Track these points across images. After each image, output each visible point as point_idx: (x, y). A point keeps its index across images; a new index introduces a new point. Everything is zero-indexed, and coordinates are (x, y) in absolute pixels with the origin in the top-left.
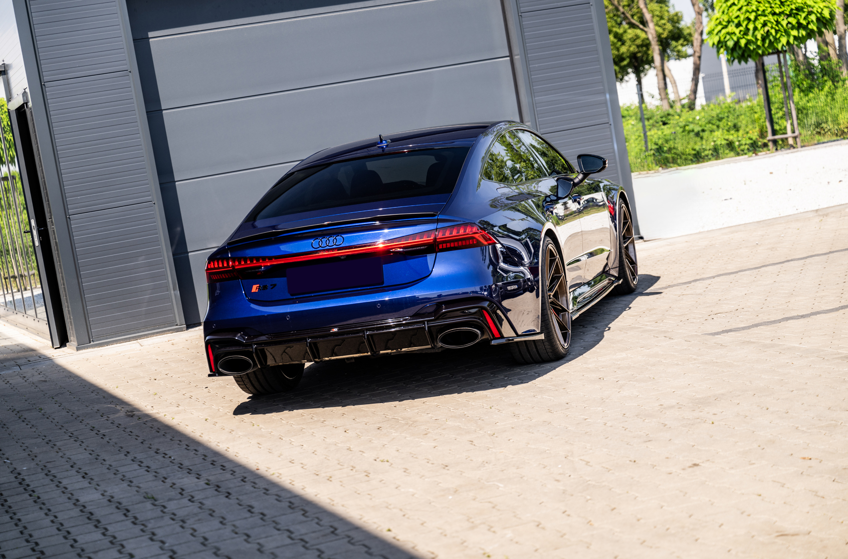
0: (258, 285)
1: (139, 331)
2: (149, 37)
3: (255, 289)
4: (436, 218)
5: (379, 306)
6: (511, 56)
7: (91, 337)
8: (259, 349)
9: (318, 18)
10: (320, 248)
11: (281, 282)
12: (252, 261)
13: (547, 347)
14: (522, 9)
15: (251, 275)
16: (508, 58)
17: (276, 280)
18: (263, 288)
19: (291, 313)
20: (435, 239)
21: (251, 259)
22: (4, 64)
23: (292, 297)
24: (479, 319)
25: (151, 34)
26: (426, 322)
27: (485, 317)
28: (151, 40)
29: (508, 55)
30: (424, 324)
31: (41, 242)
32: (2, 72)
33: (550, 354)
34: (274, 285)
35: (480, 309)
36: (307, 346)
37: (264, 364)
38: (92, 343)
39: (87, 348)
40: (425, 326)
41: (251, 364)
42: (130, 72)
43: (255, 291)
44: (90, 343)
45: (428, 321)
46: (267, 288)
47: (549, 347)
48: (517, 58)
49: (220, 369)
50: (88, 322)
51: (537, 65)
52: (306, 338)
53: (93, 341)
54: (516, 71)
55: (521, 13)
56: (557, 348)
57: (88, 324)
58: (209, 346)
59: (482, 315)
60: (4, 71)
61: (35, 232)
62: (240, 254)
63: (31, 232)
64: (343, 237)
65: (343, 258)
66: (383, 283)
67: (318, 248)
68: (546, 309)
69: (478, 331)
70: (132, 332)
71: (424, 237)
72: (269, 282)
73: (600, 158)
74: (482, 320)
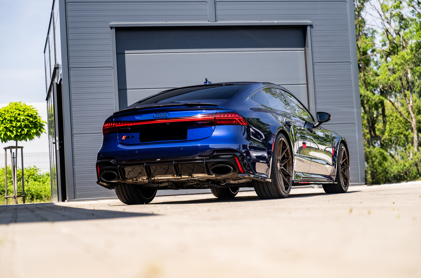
0: (126, 136)
1: (100, 196)
2: (125, 53)
3: (124, 138)
4: (217, 107)
5: (182, 149)
6: (307, 84)
7: (75, 196)
8: (121, 168)
9: (210, 54)
10: (157, 118)
11: (137, 135)
12: (124, 123)
13: (274, 188)
14: (315, 61)
15: (123, 131)
16: (306, 85)
17: (134, 134)
18: (127, 138)
19: (138, 150)
20: (215, 118)
21: (124, 122)
22: (58, 64)
23: (141, 143)
24: (233, 161)
25: (126, 52)
26: (205, 159)
27: (236, 161)
28: (126, 55)
29: (306, 83)
30: (204, 160)
31: (60, 149)
32: (57, 68)
33: (275, 193)
34: (133, 137)
35: (234, 156)
36: (144, 167)
37: (124, 177)
38: (76, 199)
39: (73, 201)
40: (204, 161)
41: (116, 176)
42: (113, 68)
43: (124, 139)
44: (75, 199)
45: (206, 159)
46: (130, 138)
47: (275, 188)
48: (310, 85)
49: (102, 178)
50: (75, 188)
51: (320, 90)
52: (144, 163)
53: (76, 198)
54: (309, 92)
55: (314, 63)
56: (279, 190)
57: (75, 189)
58: (98, 166)
59: (235, 160)
60: (58, 67)
61: (57, 143)
62: (118, 119)
63: (55, 143)
64: (169, 113)
65: (168, 124)
66: (186, 139)
67: (156, 118)
68: (274, 167)
69: (232, 168)
70: (96, 196)
71: (210, 116)
72: (131, 135)
73: (328, 114)
74: (234, 162)
